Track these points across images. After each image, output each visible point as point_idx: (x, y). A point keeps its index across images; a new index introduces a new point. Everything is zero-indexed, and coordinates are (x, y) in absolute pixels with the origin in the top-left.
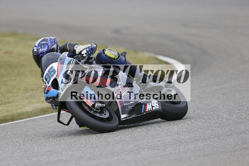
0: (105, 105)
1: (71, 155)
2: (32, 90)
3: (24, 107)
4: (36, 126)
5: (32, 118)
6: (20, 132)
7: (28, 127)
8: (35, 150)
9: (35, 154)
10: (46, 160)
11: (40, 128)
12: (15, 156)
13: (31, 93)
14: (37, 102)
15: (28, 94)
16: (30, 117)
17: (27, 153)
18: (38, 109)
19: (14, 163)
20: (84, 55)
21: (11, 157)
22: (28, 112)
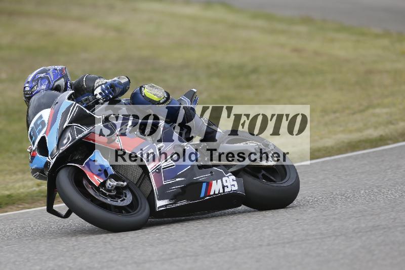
0: (125, 184)
1: (395, 219)
2: (335, 112)
3: (321, 138)
4: (340, 170)
5: (333, 158)
6: (314, 179)
7: (326, 172)
8: (336, 208)
9: (336, 216)
10: (355, 226)
11: (346, 173)
12: (305, 218)
13: (332, 116)
14: (343, 132)
15: (327, 118)
16: (330, 156)
17: (324, 213)
18: (343, 142)
19: (303, 230)
20: (97, 97)
21: (297, 220)
22: (327, 148)
